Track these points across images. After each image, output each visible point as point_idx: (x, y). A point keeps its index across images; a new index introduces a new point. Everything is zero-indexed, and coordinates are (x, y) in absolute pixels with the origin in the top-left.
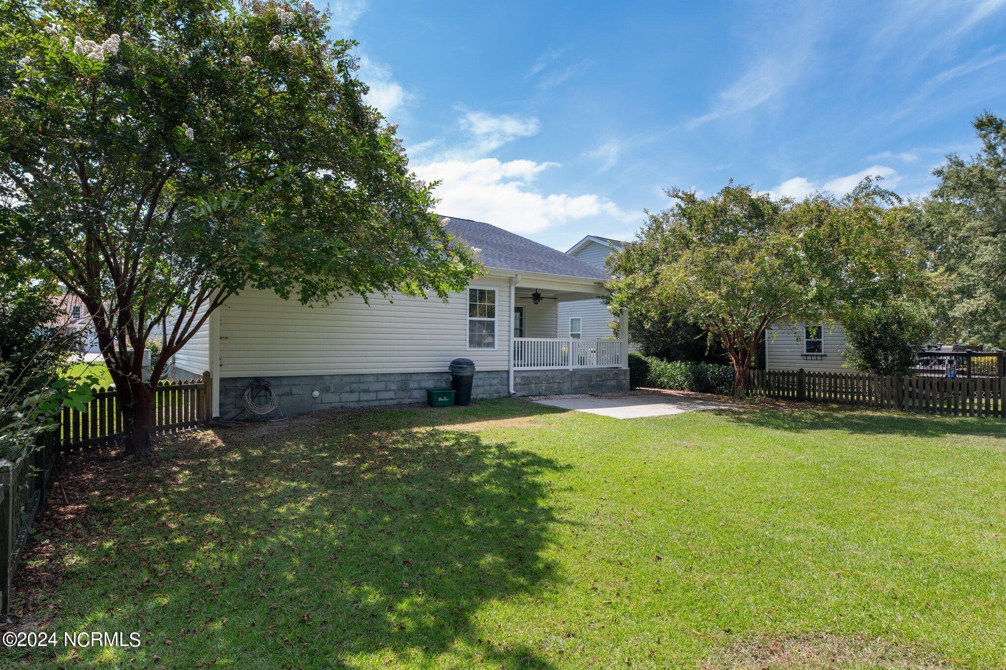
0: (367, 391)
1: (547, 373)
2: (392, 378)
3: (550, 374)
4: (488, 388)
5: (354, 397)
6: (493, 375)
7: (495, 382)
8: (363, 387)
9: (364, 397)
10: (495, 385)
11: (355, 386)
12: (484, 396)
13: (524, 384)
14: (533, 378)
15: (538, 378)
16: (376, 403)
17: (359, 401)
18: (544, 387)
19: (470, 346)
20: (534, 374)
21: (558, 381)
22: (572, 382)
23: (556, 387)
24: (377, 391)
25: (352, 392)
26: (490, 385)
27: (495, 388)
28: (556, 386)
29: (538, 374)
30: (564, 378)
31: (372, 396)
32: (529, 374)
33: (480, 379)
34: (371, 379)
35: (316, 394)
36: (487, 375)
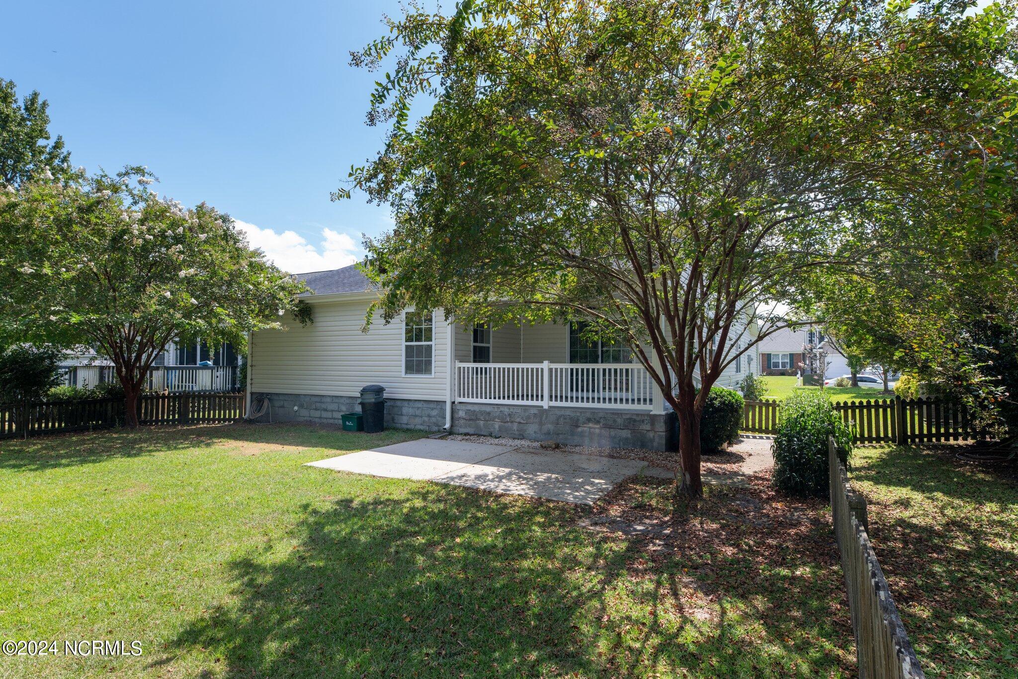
0: (326, 410)
1: (502, 409)
2: (342, 401)
3: (506, 410)
4: (426, 419)
5: (317, 414)
6: (432, 406)
7: (434, 413)
8: (324, 406)
9: (325, 414)
10: (434, 417)
11: (318, 405)
12: (422, 427)
13: (470, 420)
14: (482, 413)
15: (489, 413)
16: (331, 421)
17: (320, 418)
18: (497, 426)
19: (406, 373)
20: (484, 408)
21: (518, 420)
22: (541, 424)
23: (515, 428)
24: (332, 411)
25: (316, 409)
26: (429, 416)
27: (434, 420)
28: (515, 426)
29: (488, 409)
30: (528, 417)
31: (329, 415)
32: (476, 408)
33: (418, 408)
34: (329, 400)
35: (296, 408)
36: (425, 405)
